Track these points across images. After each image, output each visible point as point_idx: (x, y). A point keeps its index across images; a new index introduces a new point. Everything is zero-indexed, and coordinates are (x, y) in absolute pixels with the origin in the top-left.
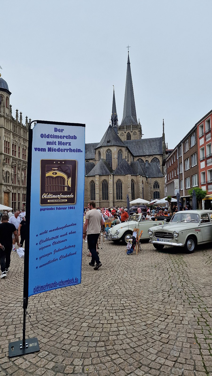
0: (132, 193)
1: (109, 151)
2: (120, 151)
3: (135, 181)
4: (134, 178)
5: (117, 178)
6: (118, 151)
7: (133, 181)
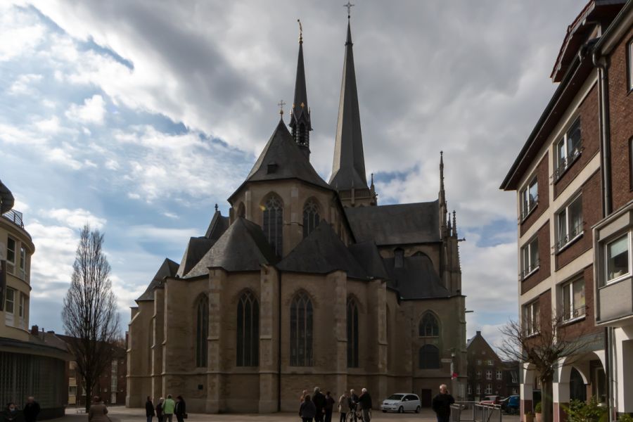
0: (349, 342)
1: (273, 201)
2: (312, 205)
3: (363, 300)
4: (358, 289)
5: (292, 285)
6: (306, 204)
7: (353, 303)
